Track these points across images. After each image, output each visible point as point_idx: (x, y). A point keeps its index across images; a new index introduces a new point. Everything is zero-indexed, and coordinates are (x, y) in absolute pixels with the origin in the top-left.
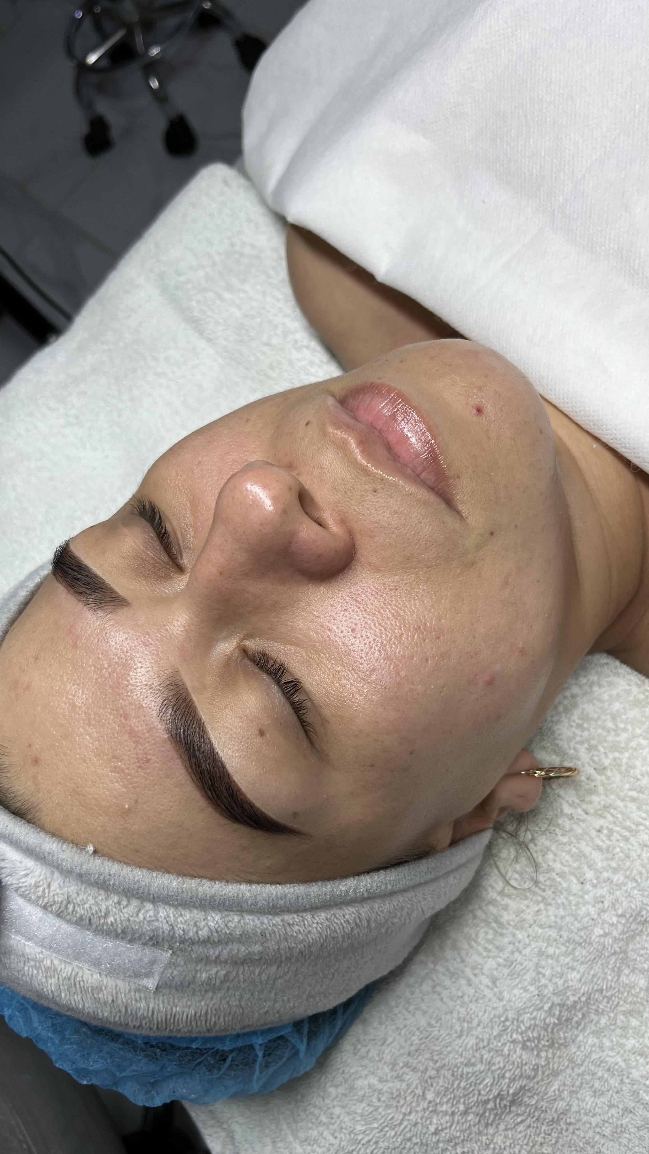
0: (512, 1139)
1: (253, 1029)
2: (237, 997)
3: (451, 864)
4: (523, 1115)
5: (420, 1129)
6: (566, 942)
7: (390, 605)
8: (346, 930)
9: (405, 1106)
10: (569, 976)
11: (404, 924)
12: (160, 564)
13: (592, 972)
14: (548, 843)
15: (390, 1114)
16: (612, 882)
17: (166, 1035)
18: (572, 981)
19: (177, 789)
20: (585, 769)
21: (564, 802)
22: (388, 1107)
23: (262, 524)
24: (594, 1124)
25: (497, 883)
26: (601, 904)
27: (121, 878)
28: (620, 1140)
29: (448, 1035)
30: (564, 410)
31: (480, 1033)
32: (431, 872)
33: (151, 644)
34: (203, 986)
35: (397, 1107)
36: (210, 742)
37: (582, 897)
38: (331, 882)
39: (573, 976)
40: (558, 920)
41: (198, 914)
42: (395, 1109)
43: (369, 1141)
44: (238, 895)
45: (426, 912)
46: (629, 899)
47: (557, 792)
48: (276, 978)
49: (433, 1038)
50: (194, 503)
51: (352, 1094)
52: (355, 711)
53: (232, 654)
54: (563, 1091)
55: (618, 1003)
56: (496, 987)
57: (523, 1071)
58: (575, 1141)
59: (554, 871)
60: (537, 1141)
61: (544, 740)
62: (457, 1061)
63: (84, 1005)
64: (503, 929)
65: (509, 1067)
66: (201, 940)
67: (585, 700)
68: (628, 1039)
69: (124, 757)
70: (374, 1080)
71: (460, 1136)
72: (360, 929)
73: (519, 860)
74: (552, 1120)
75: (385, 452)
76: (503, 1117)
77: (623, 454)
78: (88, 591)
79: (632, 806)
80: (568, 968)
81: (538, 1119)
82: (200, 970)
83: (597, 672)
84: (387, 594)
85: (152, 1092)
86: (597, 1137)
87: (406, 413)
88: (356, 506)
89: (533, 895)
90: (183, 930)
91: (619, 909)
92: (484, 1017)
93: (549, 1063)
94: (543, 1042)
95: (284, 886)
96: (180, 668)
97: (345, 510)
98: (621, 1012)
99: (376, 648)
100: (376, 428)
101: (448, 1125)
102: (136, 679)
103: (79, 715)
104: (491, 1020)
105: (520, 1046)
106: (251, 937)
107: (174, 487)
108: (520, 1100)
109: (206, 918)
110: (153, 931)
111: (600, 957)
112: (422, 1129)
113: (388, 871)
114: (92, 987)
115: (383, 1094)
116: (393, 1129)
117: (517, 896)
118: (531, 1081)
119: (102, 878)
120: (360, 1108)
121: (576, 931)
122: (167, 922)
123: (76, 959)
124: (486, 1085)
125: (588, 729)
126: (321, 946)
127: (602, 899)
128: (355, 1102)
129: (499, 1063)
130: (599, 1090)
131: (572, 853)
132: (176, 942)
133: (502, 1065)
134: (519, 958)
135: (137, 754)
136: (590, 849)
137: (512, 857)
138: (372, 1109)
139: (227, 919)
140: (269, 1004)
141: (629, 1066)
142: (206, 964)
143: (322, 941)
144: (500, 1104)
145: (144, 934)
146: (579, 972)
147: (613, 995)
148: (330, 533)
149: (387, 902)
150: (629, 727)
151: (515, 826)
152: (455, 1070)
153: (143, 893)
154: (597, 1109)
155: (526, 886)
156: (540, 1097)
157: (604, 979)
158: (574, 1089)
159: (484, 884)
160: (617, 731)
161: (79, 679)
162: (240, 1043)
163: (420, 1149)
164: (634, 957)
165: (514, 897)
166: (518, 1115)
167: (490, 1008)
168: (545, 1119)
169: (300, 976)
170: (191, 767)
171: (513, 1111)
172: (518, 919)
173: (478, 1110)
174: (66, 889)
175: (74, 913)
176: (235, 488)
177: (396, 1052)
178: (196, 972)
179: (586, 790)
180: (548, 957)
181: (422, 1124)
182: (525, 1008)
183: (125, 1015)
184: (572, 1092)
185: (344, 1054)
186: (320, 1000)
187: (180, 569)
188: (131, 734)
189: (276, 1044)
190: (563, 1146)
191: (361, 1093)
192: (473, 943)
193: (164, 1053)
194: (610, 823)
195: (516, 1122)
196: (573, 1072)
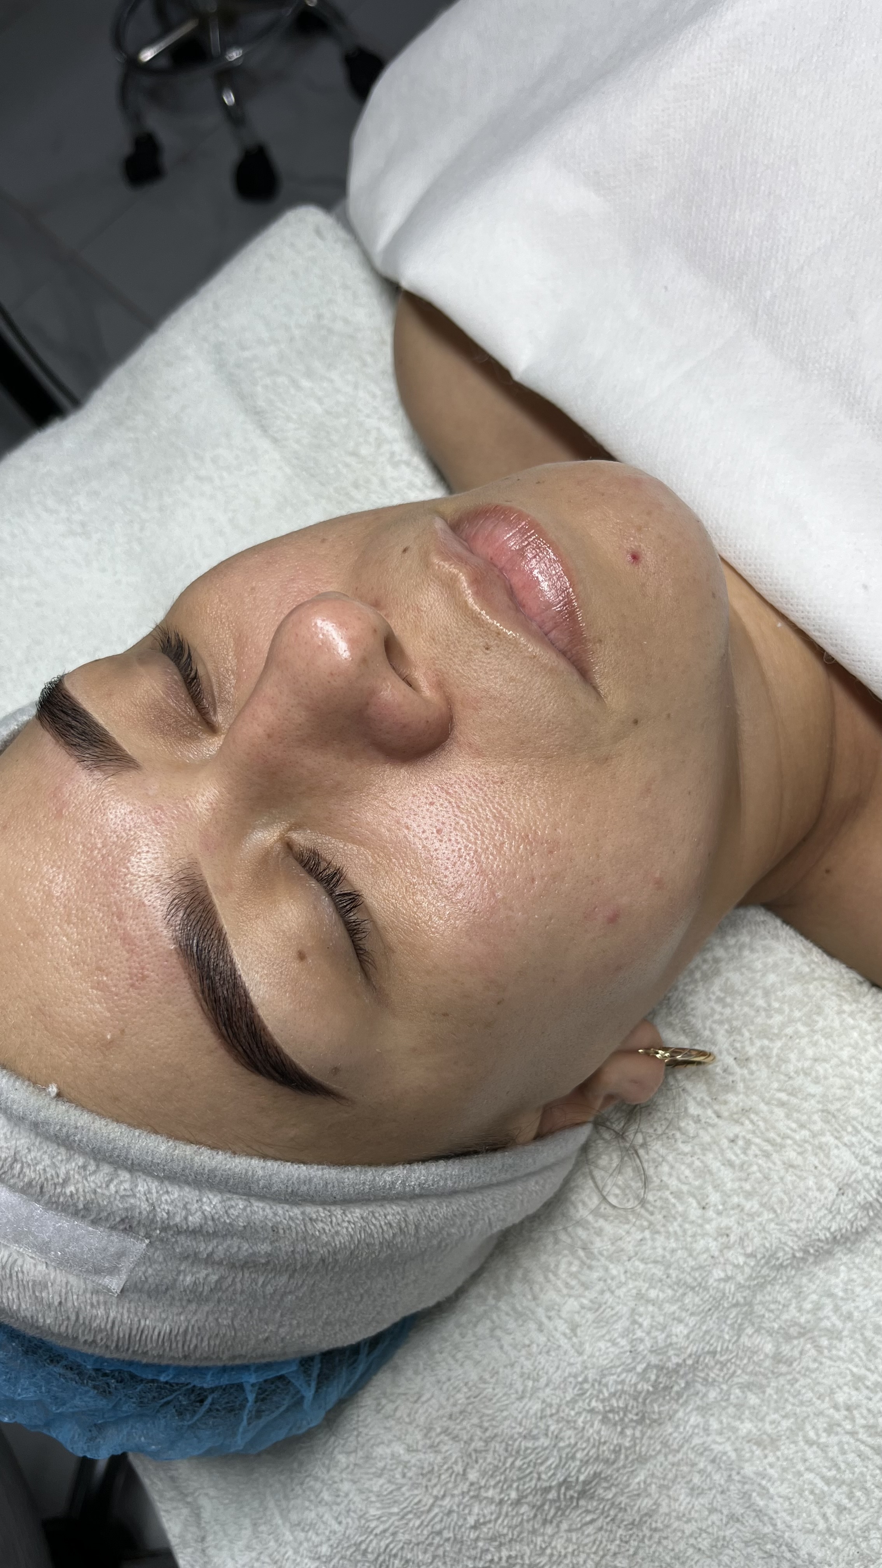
0: (576, 1544)
1: (245, 1362)
2: (230, 1314)
3: (535, 1162)
4: (594, 1512)
5: (455, 1519)
6: (675, 1283)
7: (492, 802)
8: (386, 1236)
9: (438, 1487)
10: (674, 1330)
11: (464, 1237)
12: (185, 719)
13: (704, 1328)
14: (662, 1151)
15: (417, 1495)
16: (742, 1210)
17: (127, 1359)
18: (677, 1336)
19: (179, 1020)
20: (722, 1057)
21: (689, 1099)
22: (415, 1486)
23: (332, 674)
24: (687, 1533)
25: (590, 1198)
26: (725, 1237)
27: (91, 1133)
28: (721, 1557)
29: (505, 1394)
30: (744, 574)
31: (548, 1396)
32: (507, 1171)
33: (163, 822)
34: (186, 1294)
35: (426, 1487)
36: (231, 961)
37: (701, 1226)
38: (373, 1169)
39: (678, 1330)
40: (668, 1256)
41: (190, 1192)
42: (424, 1489)
43: (385, 1531)
44: (246, 1172)
45: (494, 1224)
46: (763, 1234)
47: (681, 1084)
48: (285, 1292)
49: (485, 1397)
50: (240, 642)
51: (367, 1465)
52: (431, 937)
53: (272, 848)
54: (650, 1485)
55: (735, 1372)
56: (576, 1335)
57: (601, 1452)
58: (660, 1554)
59: (668, 1189)
60: (609, 1550)
61: (671, 1014)
62: (514, 1431)
63: (20, 1305)
64: (592, 1260)
65: (582, 1444)
66: (190, 1229)
67: (731, 966)
68: (742, 1422)
69: (111, 969)
70: (399, 1449)
71: (507, 1534)
72: (405, 1236)
73: (623, 1171)
74: (633, 1523)
75: (506, 598)
76: (567, 1513)
77: (815, 639)
78: (84, 744)
79: (780, 1113)
80: (674, 1319)
81: (613, 1520)
82: (184, 1271)
83: (750, 932)
84: (489, 788)
85: (98, 1440)
86: (690, 1551)
87: (539, 548)
88: (459, 665)
89: (637, 1219)
90: (168, 1213)
91: (748, 1245)
92: (555, 1375)
93: (635, 1445)
94: (630, 1416)
95: (309, 1167)
96: (200, 859)
97: (444, 670)
98: (737, 1384)
99: (468, 858)
100: (495, 566)
101: (493, 1517)
102: (139, 866)
103: (56, 907)
104: (565, 1379)
105: (600, 1417)
106: (258, 1232)
107: (215, 618)
108: (592, 1491)
109: (201, 1200)
110: (127, 1209)
111: (717, 1308)
112: (458, 1519)
113: (450, 1162)
114: (34, 1281)
115: (410, 1469)
116: (419, 1517)
117: (616, 1218)
118: (608, 1468)
119: (64, 1130)
120: (377, 1484)
121: (689, 1270)
122: (147, 1200)
123: (16, 1242)
124: (549, 1467)
125: (731, 1006)
126: (351, 1253)
127: (728, 1232)
128: (371, 1476)
129: (570, 1438)
130: (699, 1487)
131: (694, 1167)
132: (156, 1229)
133: (573, 1441)
134: (611, 1300)
135: (130, 968)
136: (718, 1164)
137: (614, 1165)
138: (393, 1487)
139: (228, 1203)
140: (271, 1328)
141: (740, 1458)
142: (193, 1263)
143: (352, 1247)
144: (565, 1494)
145: (113, 1213)
146: (687, 1325)
147: (729, 1360)
148: (421, 697)
149: (444, 1204)
150: (786, 1008)
151: (622, 1124)
152: (510, 1442)
153: (118, 1156)
154: (693, 1513)
155: (629, 1205)
156: (618, 1490)
157: (719, 1337)
158: (666, 1483)
159: (573, 1198)
160: (769, 1011)
161: (61, 860)
162: (225, 1381)
163: (452, 1547)
164: (762, 1313)
165: (611, 1218)
166: (588, 1512)
167: (565, 1364)
168: (622, 1521)
169: (318, 1293)
170: (203, 992)
171: (582, 1506)
172: (614, 1248)
173: (535, 1500)
174: (14, 1142)
175: (21, 1176)
176: (300, 622)
177: (434, 1412)
178: (179, 1273)
179: (720, 1085)
180: (648, 1301)
181: (458, 1513)
182: (611, 1367)
183: (74, 1325)
184: (661, 1487)
185: (362, 1410)
186: (340, 1330)
187: (212, 729)
188: (125, 939)
189: (273, 1387)
190: (643, 1559)
191: (381, 1465)
192: (551, 1276)
193: (120, 1386)
194: (748, 1131)
195: (584, 1521)
196: (666, 1459)
